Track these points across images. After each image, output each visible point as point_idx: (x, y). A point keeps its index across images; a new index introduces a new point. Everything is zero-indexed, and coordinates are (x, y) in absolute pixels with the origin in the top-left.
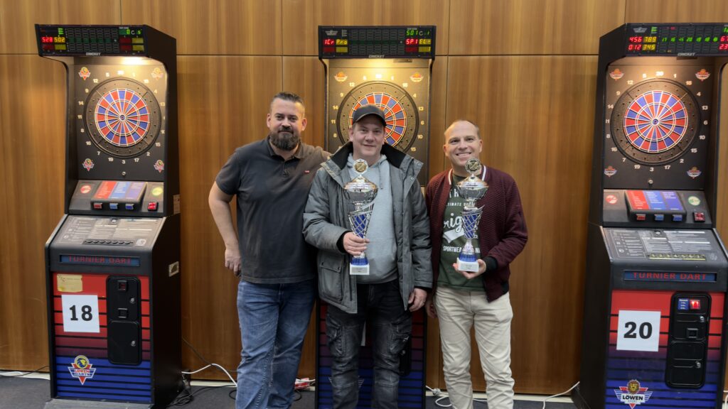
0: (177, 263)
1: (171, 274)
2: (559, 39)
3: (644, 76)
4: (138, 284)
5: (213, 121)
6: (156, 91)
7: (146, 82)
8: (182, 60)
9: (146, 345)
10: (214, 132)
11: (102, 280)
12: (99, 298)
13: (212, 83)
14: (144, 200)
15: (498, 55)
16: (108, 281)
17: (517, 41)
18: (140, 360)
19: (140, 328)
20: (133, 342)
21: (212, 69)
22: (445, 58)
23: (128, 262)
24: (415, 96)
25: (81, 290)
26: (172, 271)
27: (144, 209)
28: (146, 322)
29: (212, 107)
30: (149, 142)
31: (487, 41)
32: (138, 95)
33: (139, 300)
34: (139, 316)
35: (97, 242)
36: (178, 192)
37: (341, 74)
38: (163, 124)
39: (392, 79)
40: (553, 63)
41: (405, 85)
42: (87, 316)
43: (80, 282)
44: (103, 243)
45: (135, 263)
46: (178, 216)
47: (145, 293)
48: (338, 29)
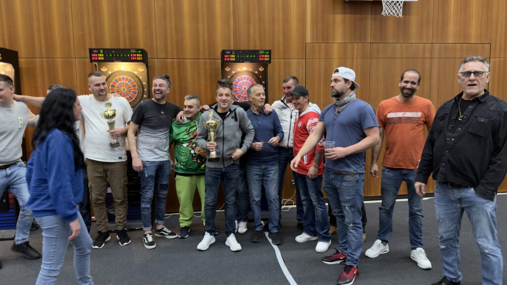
2: (207, 53)
3: (239, 69)
8: (22, 61)
9: (12, 200)
13: (38, 72)
15: (181, 59)
17: (188, 52)
18: (8, 209)
20: (4, 200)
21: (38, 65)
22: (156, 60)
24: (141, 77)
31: (175, 52)
37: (104, 67)
39: (129, 70)
40: (205, 63)
41: (136, 73)
48: (99, 50)
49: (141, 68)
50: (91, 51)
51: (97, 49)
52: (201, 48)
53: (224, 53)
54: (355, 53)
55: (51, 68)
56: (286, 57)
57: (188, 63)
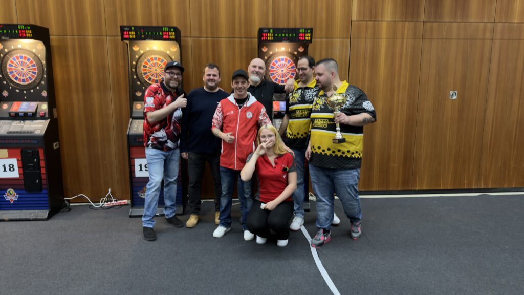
0: (58, 143)
1: (55, 148)
2: (243, 31)
3: (277, 50)
4: (38, 152)
5: (72, 70)
6: (40, 56)
7: (34, 51)
8: (53, 38)
9: (44, 182)
10: (72, 76)
11: (19, 151)
12: (17, 160)
13: (70, 51)
14: (38, 111)
15: (215, 37)
16: (22, 151)
17: (223, 31)
18: (41, 189)
19: (40, 174)
20: (37, 181)
21: (69, 43)
22: (190, 39)
23: (32, 142)
24: (173, 57)
25: (7, 156)
26: (56, 146)
27: (38, 116)
28: (43, 171)
29: (71, 63)
30: (38, 82)
31: (209, 31)
32: (30, 58)
33: (39, 160)
34: (39, 168)
35: (14, 132)
36: (55, 107)
37: (136, 46)
38: (45, 72)
39: (162, 49)
40: (241, 42)
41: (168, 52)
42: (12, 169)
43: (7, 153)
44: (17, 132)
45: (35, 142)
46: (56, 119)
47: (42, 157)
48: (130, 27)
49: (173, 47)
50: (122, 28)
51: (128, 27)
52: (237, 27)
53: (261, 31)
54: (406, 33)
55: (83, 46)
56: (329, 37)
57: (223, 41)
